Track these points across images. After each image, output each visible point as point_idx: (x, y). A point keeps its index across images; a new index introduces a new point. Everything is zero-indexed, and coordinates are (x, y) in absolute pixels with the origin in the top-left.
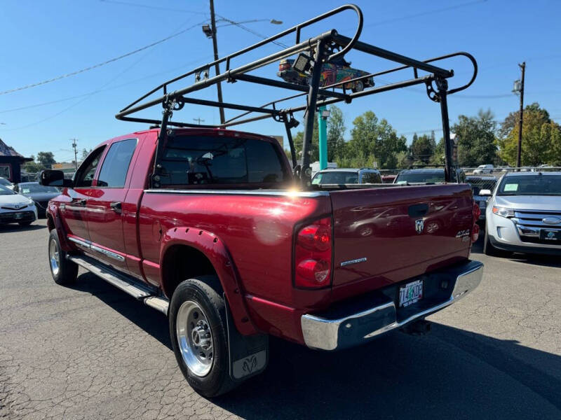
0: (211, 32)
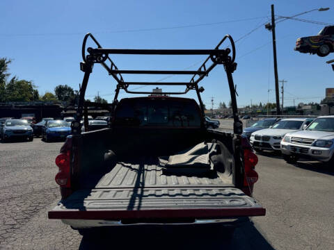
0: (271, 27)
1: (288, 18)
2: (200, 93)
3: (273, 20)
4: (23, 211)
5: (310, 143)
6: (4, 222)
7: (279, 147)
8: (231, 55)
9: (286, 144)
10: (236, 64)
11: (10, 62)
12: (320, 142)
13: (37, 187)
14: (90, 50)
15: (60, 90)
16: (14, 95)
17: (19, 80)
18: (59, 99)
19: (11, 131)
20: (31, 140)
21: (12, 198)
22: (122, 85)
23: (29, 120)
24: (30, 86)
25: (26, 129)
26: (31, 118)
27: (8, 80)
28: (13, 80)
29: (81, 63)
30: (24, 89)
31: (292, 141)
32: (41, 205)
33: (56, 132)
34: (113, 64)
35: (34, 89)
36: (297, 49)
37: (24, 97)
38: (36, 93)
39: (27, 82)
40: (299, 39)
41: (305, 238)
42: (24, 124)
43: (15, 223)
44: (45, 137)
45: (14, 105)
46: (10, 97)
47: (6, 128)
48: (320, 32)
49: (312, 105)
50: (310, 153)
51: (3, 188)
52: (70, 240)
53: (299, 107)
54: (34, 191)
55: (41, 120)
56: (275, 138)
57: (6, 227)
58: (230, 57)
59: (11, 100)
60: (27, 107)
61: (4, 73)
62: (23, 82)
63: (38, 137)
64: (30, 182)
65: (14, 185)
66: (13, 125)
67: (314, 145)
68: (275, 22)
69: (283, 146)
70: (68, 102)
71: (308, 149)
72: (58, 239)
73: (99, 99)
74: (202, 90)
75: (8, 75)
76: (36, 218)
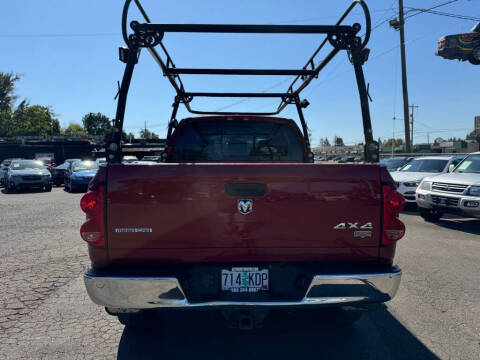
0: (398, 25)
1: (423, 11)
2: (303, 109)
3: (401, 13)
4: (34, 289)
5: (462, 191)
6: (5, 305)
7: (414, 198)
8: (361, 34)
9: (425, 192)
10: (368, 51)
11: (17, 78)
12: (476, 189)
13: (56, 254)
14: (135, 25)
15: (91, 120)
16: (24, 127)
17: (31, 105)
18: (90, 133)
19: (19, 176)
20: (49, 190)
21: (18, 270)
22: (183, 97)
23: (46, 162)
24: (47, 113)
25: (41, 173)
26: (49, 159)
27: (15, 106)
28: (22, 106)
29: (121, 49)
30: (39, 118)
31: (433, 188)
32: (61, 280)
33: (84, 178)
34: (169, 60)
35: (52, 117)
36: (440, 54)
37: (39, 130)
38: (56, 124)
39: (43, 108)
40: (442, 38)
41: (469, 330)
42: (39, 166)
43: (22, 306)
44: (70, 186)
45: (23, 141)
46: (18, 129)
47: (12, 172)
48: (474, 27)
49: (454, 141)
50: (460, 205)
51: (6, 255)
52: (105, 332)
53: (436, 144)
54: (51, 261)
55: (63, 162)
56: (407, 184)
57: (8, 313)
58: (359, 39)
59: (20, 134)
60: (43, 143)
61: (9, 95)
62: (36, 108)
63: (58, 186)
64: (46, 247)
65: (22, 252)
66: (22, 167)
67: (468, 194)
68: (405, 16)
69: (419, 195)
70: (103, 137)
71: (458, 199)
72: (87, 330)
73: (146, 133)
74: (306, 104)
75: (14, 98)
76: (53, 299)
